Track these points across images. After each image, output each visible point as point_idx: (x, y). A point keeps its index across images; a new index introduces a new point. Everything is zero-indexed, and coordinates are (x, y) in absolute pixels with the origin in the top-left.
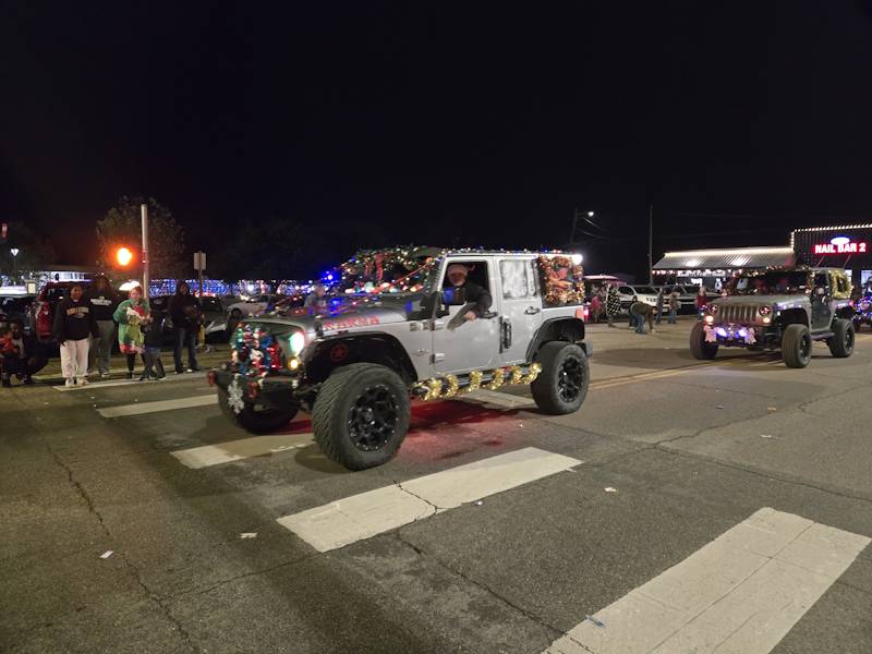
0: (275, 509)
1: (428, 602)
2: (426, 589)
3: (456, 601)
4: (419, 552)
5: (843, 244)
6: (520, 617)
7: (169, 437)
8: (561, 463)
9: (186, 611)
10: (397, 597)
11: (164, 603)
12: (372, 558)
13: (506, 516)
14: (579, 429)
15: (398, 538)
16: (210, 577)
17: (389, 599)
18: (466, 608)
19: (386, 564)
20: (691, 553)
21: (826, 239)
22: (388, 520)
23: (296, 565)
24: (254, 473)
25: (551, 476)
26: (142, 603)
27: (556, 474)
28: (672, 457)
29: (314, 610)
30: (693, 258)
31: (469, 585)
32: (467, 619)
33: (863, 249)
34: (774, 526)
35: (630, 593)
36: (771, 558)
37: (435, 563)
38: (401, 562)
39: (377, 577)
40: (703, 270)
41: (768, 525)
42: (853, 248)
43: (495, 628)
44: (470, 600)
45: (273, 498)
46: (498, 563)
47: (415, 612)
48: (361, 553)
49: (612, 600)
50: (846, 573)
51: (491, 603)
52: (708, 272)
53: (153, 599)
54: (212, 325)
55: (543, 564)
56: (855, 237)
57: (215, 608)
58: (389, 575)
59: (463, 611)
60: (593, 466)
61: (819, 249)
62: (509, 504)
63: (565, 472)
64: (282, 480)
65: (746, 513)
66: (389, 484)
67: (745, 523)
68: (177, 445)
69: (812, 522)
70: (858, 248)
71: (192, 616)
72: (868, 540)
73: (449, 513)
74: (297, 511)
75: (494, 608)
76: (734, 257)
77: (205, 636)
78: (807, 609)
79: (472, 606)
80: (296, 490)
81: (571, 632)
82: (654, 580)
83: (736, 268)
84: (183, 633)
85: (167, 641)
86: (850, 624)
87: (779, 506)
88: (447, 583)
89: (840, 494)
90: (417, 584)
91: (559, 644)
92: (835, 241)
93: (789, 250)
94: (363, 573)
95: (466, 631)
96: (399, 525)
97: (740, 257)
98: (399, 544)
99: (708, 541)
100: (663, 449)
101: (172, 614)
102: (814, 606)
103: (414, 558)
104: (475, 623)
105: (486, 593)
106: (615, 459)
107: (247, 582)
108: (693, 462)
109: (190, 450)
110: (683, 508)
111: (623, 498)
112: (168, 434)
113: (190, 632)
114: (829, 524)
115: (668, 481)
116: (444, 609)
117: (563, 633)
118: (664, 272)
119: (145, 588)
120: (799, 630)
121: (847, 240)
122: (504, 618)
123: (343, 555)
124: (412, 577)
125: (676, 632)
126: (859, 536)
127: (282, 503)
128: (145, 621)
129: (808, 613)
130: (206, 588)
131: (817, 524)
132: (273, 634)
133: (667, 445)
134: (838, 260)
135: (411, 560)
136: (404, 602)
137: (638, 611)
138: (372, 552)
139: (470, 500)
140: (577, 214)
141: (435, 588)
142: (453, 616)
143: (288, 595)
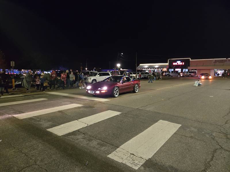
1: (88, 144)
2: (87, 141)
3: (94, 143)
4: (84, 134)
5: (179, 63)
6: (109, 145)
7: (10, 112)
8: (118, 113)
10: (80, 144)
11: (20, 150)
12: (73, 136)
13: (104, 125)
15: (79, 131)
16: (31, 143)
17: (78, 144)
19: (76, 137)
21: (175, 61)
22: (76, 128)
23: (54, 139)
25: (114, 116)
26: (14, 150)
28: (141, 111)
29: (60, 148)
30: (146, 66)
31: (97, 140)
32: (97, 147)
33: (183, 64)
36: (161, 129)
37: (88, 136)
38: (80, 137)
39: (75, 140)
40: (148, 68)
41: (161, 123)
42: (181, 64)
43: (103, 148)
46: (103, 135)
48: (70, 135)
49: (129, 140)
50: (176, 131)
51: (102, 143)
52: (150, 69)
53: (17, 149)
55: (114, 134)
56: (182, 61)
57: (34, 150)
58: (77, 139)
59: (96, 145)
60: (124, 113)
61: (174, 64)
62: (105, 122)
63: (118, 115)
65: (157, 121)
66: (75, 120)
67: (156, 123)
69: (169, 122)
70: (182, 64)
71: (28, 152)
72: (181, 125)
73: (91, 125)
75: (103, 144)
76: (156, 65)
78: (168, 139)
79: (98, 144)
80: (50, 123)
81: (120, 147)
82: (138, 136)
83: (156, 68)
84: (26, 156)
85: (23, 158)
86: (176, 141)
87: (164, 119)
88: (92, 140)
89: (176, 117)
90: (85, 141)
92: (177, 62)
93: (168, 64)
94: (71, 139)
95: (97, 149)
96: (79, 129)
97: (157, 65)
98: (79, 133)
100: (139, 109)
101: (23, 152)
102: (170, 138)
103: (84, 135)
104: (99, 147)
105: (101, 141)
106: (129, 112)
107: (41, 144)
108: (146, 112)
110: (144, 121)
111: (131, 120)
114: (173, 122)
115: (141, 116)
116: (92, 145)
117: (118, 147)
118: (139, 69)
119: (14, 147)
120: (167, 142)
121: (180, 62)
122: (105, 146)
123: (65, 136)
124: (83, 139)
126: (179, 124)
130: (31, 146)
131: (171, 123)
132: (50, 154)
134: (178, 66)
135: (82, 136)
136: (82, 144)
137: (134, 141)
138: (73, 135)
139: (96, 122)
140: (119, 54)
141: (89, 141)
142: (94, 146)
143: (53, 145)
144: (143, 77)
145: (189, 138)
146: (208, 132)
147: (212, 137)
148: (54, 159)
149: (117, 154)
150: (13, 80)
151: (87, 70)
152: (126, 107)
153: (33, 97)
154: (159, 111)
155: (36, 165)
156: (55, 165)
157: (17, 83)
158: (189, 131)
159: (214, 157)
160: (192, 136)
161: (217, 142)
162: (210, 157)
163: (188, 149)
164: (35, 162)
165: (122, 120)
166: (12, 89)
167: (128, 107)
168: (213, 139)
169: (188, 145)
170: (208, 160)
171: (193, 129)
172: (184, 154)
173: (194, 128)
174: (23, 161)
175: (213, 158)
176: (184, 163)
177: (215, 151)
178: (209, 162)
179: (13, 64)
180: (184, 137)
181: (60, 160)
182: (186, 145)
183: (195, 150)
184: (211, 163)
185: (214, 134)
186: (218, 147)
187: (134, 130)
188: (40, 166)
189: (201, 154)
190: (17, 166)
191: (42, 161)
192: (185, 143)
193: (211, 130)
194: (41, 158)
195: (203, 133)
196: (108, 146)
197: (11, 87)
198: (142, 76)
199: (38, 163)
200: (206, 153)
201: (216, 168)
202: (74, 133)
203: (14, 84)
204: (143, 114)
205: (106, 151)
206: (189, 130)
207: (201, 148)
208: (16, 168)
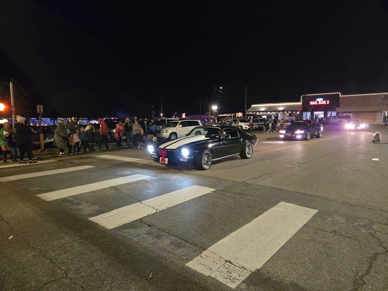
0: (87, 215)
1: (154, 243)
2: (153, 239)
3: (165, 242)
4: (150, 226)
6: (190, 245)
7: (33, 189)
8: (209, 190)
9: (53, 255)
10: (142, 243)
11: (43, 253)
12: (131, 230)
14: (215, 177)
15: (141, 222)
16: (62, 242)
17: (139, 244)
18: (169, 244)
19: (137, 232)
20: (254, 218)
21: (314, 99)
22: (137, 216)
23: (99, 235)
24: (76, 201)
25: (203, 196)
26: (33, 253)
27: (205, 195)
28: (250, 186)
29: (108, 250)
30: (263, 107)
31: (171, 236)
32: (169, 248)
34: (284, 208)
35: (231, 234)
36: (282, 219)
37: (157, 230)
38: (142, 231)
39: (133, 236)
41: (283, 208)
42: (324, 103)
43: (180, 250)
44: (171, 241)
45: (86, 211)
46: (182, 228)
47: (149, 247)
48: (126, 228)
49: (225, 237)
50: (308, 222)
51: (179, 241)
52: (269, 113)
53: (38, 251)
54: (47, 139)
55: (199, 226)
57: (66, 253)
58: (138, 235)
59: (168, 245)
60: (220, 191)
63: (209, 193)
64: (89, 204)
65: (275, 204)
66: (136, 202)
67: (274, 208)
68: (38, 192)
69: (297, 206)
71: (56, 256)
72: (317, 211)
73: (162, 211)
74: (97, 215)
75: (180, 243)
76: (279, 107)
77: (63, 263)
78: (293, 234)
79: (172, 243)
80: (96, 207)
81: (209, 249)
82: (240, 229)
83: (280, 111)
84: (53, 262)
85: (46, 266)
86: (307, 238)
87: (287, 201)
88: (162, 236)
89: (309, 196)
90: (150, 237)
91: (205, 253)
93: (300, 104)
94: (127, 235)
95: (169, 252)
96: (141, 217)
97: (281, 107)
98: (141, 224)
99: (260, 214)
100: (247, 183)
101: (47, 256)
102: (296, 234)
103: (149, 228)
104: (173, 249)
105: (177, 238)
106: (228, 188)
107: (78, 242)
108: (258, 187)
109: (45, 194)
110: (252, 204)
111: (230, 201)
112: (33, 187)
113: (56, 262)
114: (304, 206)
115: (248, 195)
116: (161, 245)
117: (206, 249)
118: (251, 113)
119: (33, 248)
120: (289, 242)
122: (184, 246)
123: (118, 230)
124: (147, 236)
125: (247, 245)
126: (314, 210)
127: (90, 212)
128: (36, 260)
129: (293, 236)
130: (61, 246)
131: (300, 207)
132: (91, 259)
133: (248, 182)
135: (147, 229)
136: (144, 244)
137: (234, 240)
138: (131, 228)
139: (170, 206)
140: (215, 88)
141: (157, 238)
142: (165, 247)
143: (97, 245)
144: (257, 126)
145: (330, 234)
146: (363, 223)
147: (371, 233)
148: (96, 269)
149: (202, 261)
150: (42, 136)
151: (163, 116)
152: (223, 180)
153: (72, 163)
154: (279, 187)
155: (68, 278)
156: (98, 279)
157: (48, 141)
158: (331, 222)
159: (372, 269)
160: (335, 231)
161: (379, 240)
162: (365, 267)
163: (326, 253)
164: (66, 273)
165: (216, 203)
166: (39, 151)
167: (227, 180)
168: (373, 236)
169: (327, 246)
170: (360, 274)
171: (337, 217)
172: (318, 261)
173: (340, 216)
174: (46, 271)
175: (370, 269)
176: (318, 279)
177: (375, 257)
178: (363, 276)
179: (40, 109)
180: (320, 231)
181: (106, 271)
182: (324, 246)
183: (339, 255)
184: (366, 279)
185: (375, 227)
186: (380, 249)
187: (234, 220)
188: (73, 281)
189: (349, 263)
190: (36, 279)
191: (76, 271)
192: (322, 242)
193: (369, 220)
194: (76, 266)
195: (356, 224)
196: (188, 247)
197: (38, 147)
198: (255, 126)
199: (70, 275)
200: (359, 260)
201: (374, 288)
202: (133, 225)
203: (43, 142)
204: (252, 192)
205: (184, 255)
206: (331, 219)
207: (350, 251)
208: (33, 283)
